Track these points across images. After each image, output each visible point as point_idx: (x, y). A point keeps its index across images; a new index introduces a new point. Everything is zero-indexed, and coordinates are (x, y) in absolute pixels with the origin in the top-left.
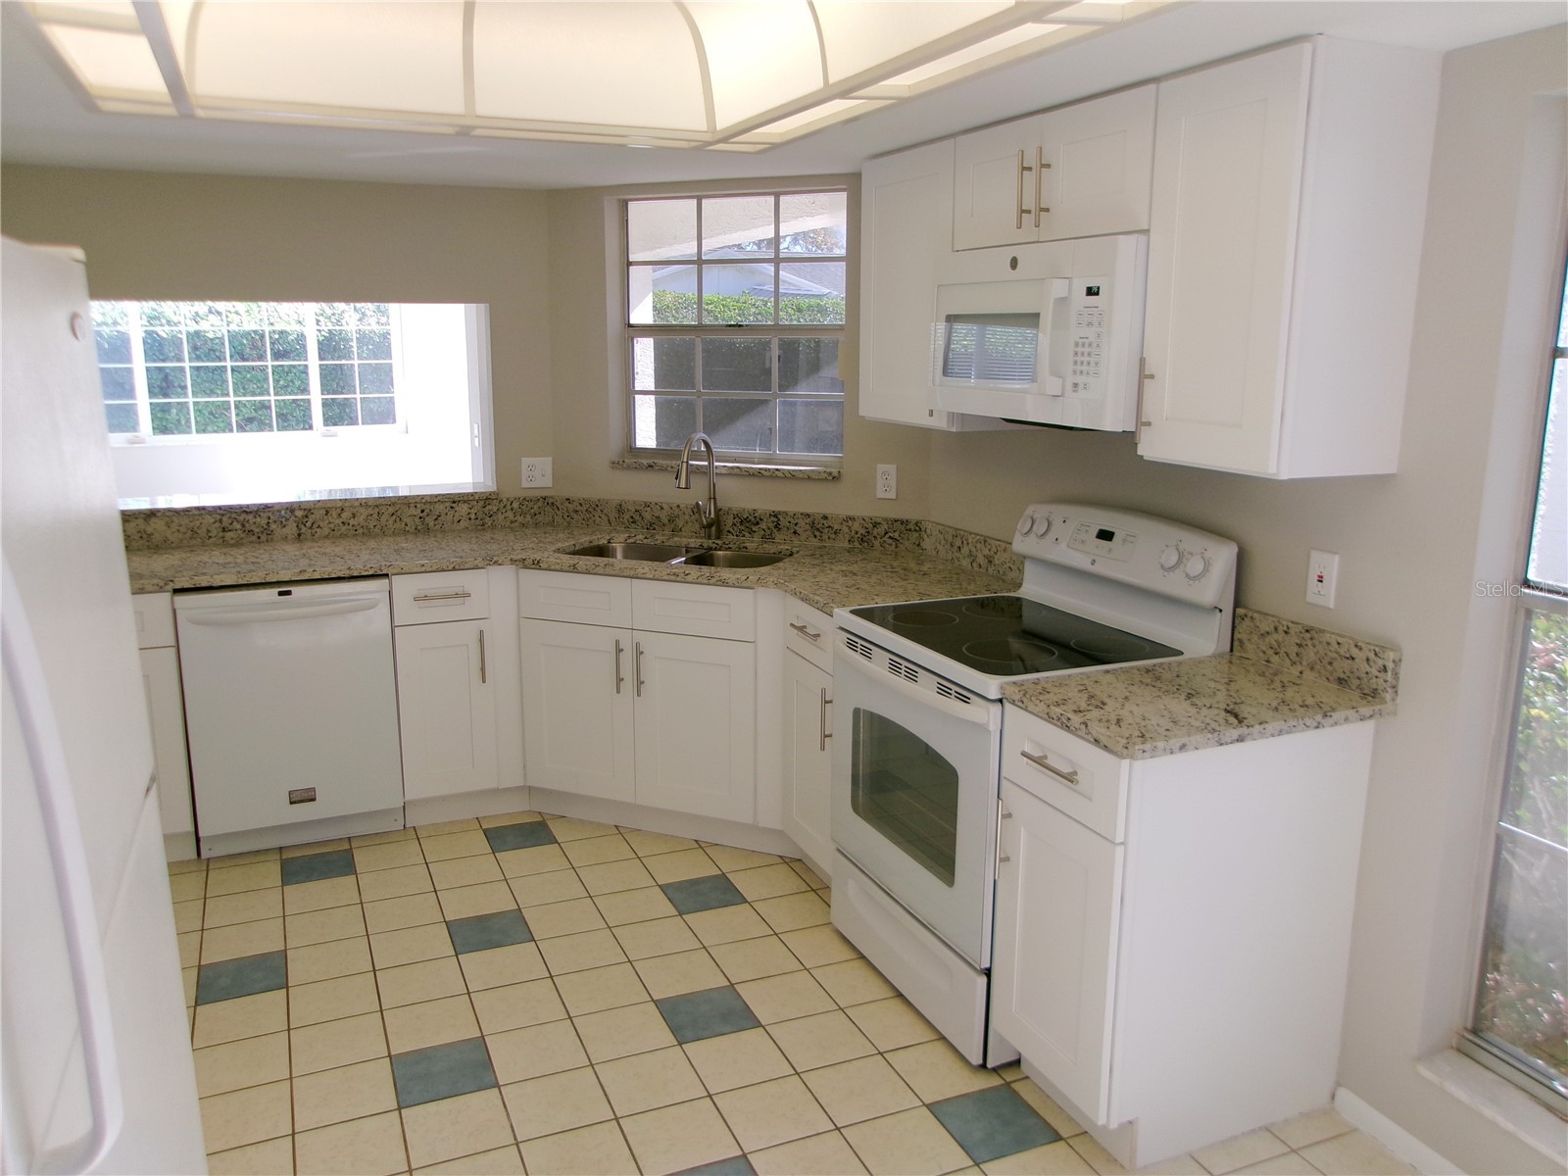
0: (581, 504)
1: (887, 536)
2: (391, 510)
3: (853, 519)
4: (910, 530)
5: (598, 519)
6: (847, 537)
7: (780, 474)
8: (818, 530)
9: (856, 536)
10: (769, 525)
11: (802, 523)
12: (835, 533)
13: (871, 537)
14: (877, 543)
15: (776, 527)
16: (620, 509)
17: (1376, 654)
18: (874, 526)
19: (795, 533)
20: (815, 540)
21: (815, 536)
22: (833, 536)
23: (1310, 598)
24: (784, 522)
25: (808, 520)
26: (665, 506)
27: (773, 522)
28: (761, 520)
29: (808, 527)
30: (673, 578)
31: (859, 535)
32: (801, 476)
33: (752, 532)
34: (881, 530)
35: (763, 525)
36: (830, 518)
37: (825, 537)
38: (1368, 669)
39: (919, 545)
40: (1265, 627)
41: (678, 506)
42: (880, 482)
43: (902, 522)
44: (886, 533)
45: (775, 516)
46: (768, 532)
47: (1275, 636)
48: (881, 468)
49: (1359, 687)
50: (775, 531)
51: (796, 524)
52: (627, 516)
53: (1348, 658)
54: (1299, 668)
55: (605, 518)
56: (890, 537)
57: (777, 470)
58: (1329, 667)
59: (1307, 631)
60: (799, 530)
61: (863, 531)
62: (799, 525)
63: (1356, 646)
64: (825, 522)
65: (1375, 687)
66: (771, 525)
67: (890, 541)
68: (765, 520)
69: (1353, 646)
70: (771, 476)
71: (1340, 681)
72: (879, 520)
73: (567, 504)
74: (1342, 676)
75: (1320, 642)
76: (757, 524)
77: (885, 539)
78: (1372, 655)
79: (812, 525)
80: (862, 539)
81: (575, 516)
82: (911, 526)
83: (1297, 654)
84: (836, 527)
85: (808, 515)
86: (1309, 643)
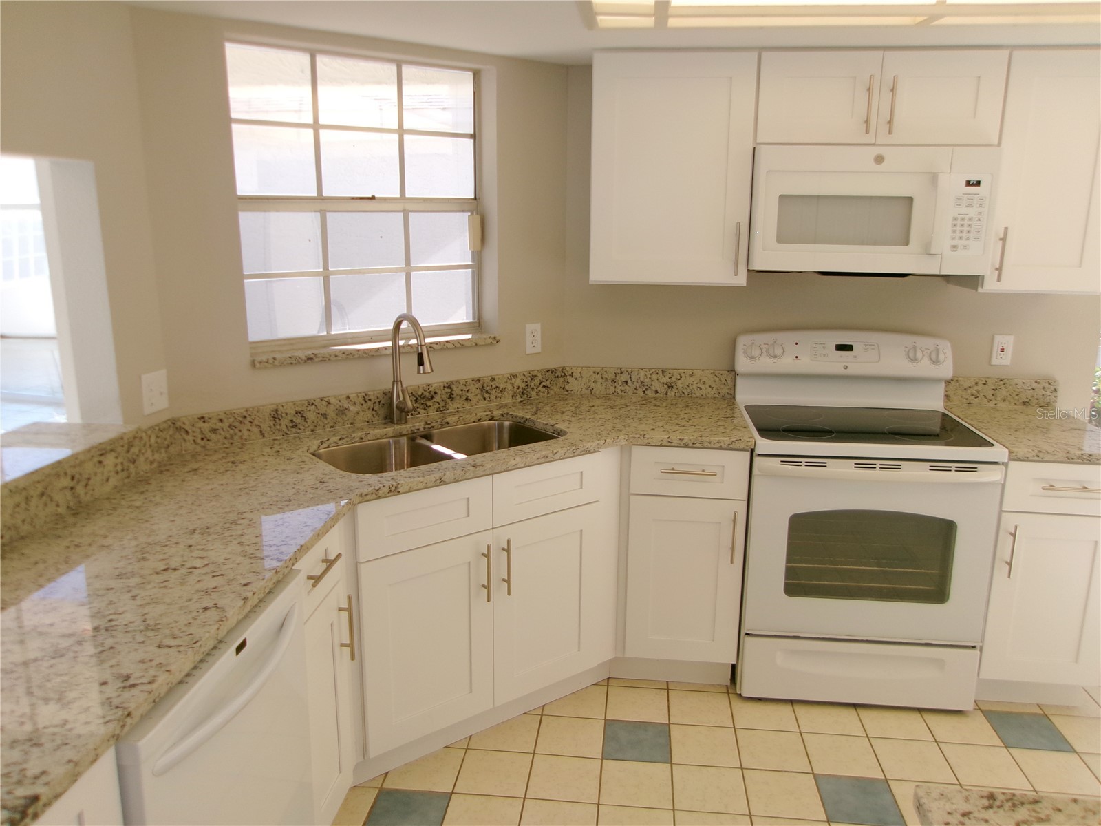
0: (221, 420)
1: (542, 385)
2: (40, 488)
3: (515, 376)
4: (558, 377)
5: (246, 433)
6: (511, 393)
7: (449, 345)
8: (487, 392)
9: (518, 391)
10: (443, 396)
11: (473, 388)
12: (501, 392)
13: (529, 389)
14: (534, 394)
15: (450, 397)
16: (276, 415)
17: (1049, 384)
18: (532, 379)
19: (467, 399)
20: (485, 402)
21: (485, 399)
22: (500, 395)
23: (995, 362)
24: (456, 391)
25: (479, 385)
26: (332, 401)
27: (447, 393)
28: (435, 393)
29: (478, 391)
30: (543, 460)
31: (520, 389)
32: (470, 344)
33: (426, 407)
34: (537, 381)
35: (437, 399)
36: (497, 379)
37: (493, 397)
38: (1044, 392)
39: (564, 388)
40: (967, 385)
41: (348, 397)
42: (529, 339)
43: (552, 372)
44: (540, 384)
45: (449, 387)
46: (442, 404)
47: (976, 388)
48: (530, 327)
49: (1037, 404)
50: (449, 401)
51: (468, 391)
52: (285, 422)
53: (1030, 390)
54: (994, 402)
55: (255, 430)
56: (544, 386)
57: (447, 342)
58: (1017, 397)
59: (1001, 380)
60: (470, 395)
61: (523, 385)
62: (470, 392)
63: (1036, 382)
64: (492, 383)
65: (1048, 401)
66: (445, 397)
67: (543, 389)
68: (439, 393)
69: (1034, 383)
70: (442, 349)
71: (1024, 403)
72: (535, 373)
73: (201, 424)
74: (1026, 400)
75: (1011, 385)
76: (432, 398)
77: (540, 388)
78: (1047, 385)
79: (482, 389)
80: (522, 393)
81: (213, 436)
82: (559, 373)
83: (993, 395)
84: (502, 386)
85: (479, 380)
86: (1002, 387)
